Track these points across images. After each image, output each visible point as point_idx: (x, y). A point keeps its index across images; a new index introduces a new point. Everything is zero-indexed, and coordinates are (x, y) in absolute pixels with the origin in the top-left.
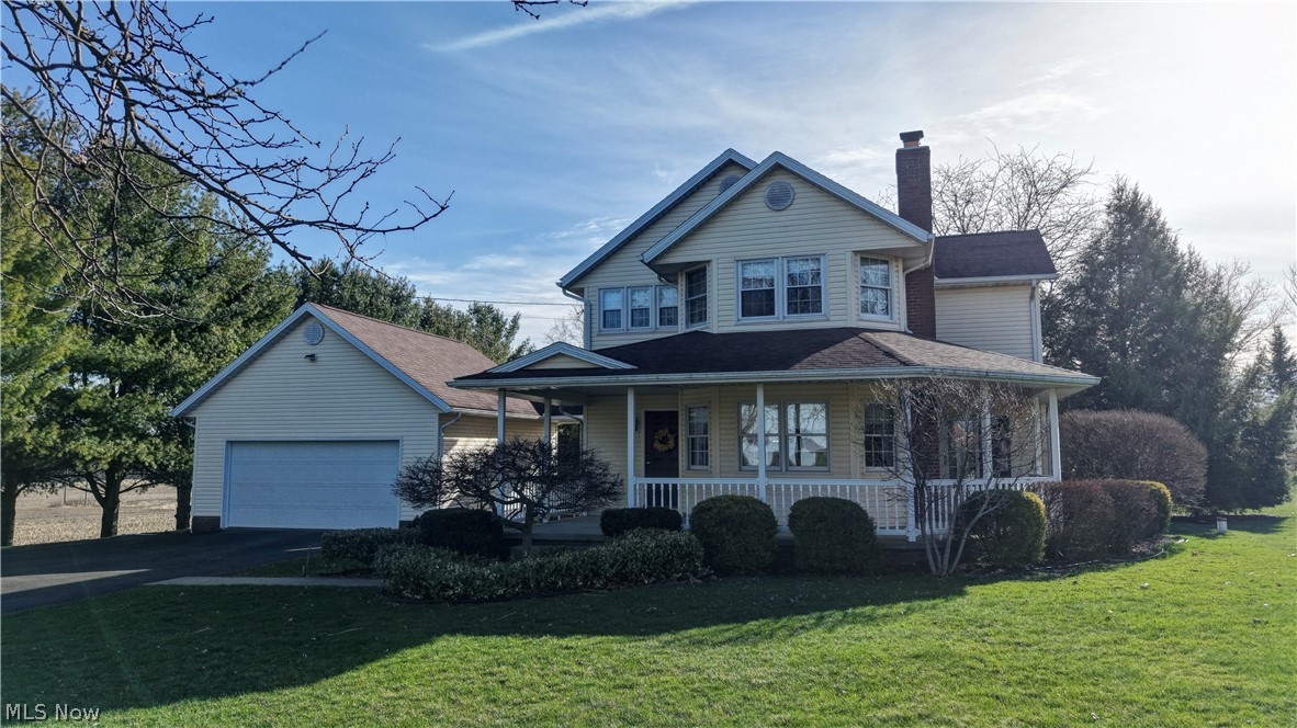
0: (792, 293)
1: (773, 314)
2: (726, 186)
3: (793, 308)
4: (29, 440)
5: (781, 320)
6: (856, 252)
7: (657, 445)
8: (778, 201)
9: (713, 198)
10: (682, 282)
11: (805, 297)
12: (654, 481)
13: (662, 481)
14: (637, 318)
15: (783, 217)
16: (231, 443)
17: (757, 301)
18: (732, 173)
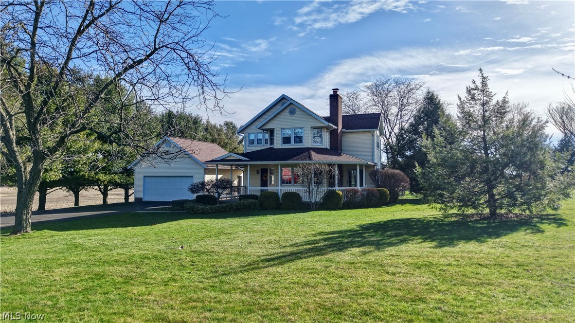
0: (295, 138)
1: (290, 143)
2: (283, 105)
3: (295, 142)
4: (87, 175)
5: (292, 145)
6: (311, 127)
7: (264, 178)
8: (292, 112)
9: (279, 108)
10: (269, 132)
11: (299, 139)
12: (262, 188)
13: (264, 188)
14: (259, 142)
15: (294, 117)
16: (145, 176)
17: (286, 140)
18: (284, 101)
